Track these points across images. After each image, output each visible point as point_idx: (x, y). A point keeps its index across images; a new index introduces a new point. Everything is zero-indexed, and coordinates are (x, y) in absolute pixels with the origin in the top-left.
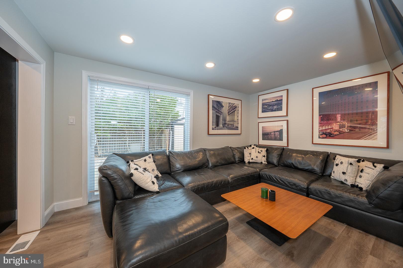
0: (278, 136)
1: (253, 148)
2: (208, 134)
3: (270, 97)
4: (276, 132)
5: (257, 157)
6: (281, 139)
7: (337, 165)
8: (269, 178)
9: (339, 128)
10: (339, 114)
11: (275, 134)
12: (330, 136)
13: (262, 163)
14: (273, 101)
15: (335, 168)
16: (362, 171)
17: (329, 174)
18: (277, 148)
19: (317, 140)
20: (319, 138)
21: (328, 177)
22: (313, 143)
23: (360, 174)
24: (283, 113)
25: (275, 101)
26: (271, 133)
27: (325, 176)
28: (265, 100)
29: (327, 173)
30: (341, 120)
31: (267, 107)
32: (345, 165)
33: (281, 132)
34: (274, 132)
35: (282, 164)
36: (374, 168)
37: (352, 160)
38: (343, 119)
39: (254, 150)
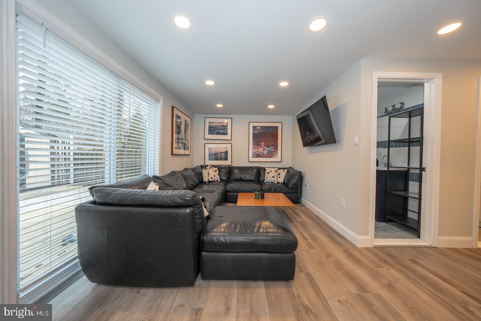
0: (225, 156)
1: (211, 168)
2: (172, 154)
3: (217, 121)
4: (222, 153)
5: (215, 176)
6: (226, 159)
7: (268, 173)
8: (235, 190)
9: (263, 151)
10: (263, 142)
11: (221, 155)
12: (258, 156)
13: (217, 181)
14: (219, 126)
15: (267, 175)
16: (279, 174)
17: (263, 179)
18: (225, 167)
19: (251, 159)
20: (253, 157)
21: (262, 182)
22: (249, 161)
23: (279, 176)
24: (228, 137)
25: (222, 126)
26: (217, 154)
27: (260, 182)
28: (212, 123)
29: (261, 179)
30: (264, 146)
31: (213, 130)
32: (273, 172)
33: (226, 153)
34: (221, 153)
35: (232, 179)
36: (284, 172)
37: (276, 169)
38: (265, 145)
39: (211, 169)
